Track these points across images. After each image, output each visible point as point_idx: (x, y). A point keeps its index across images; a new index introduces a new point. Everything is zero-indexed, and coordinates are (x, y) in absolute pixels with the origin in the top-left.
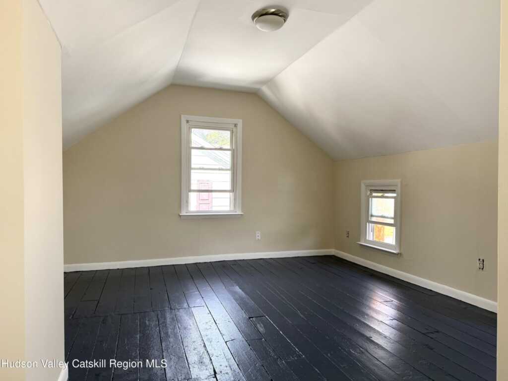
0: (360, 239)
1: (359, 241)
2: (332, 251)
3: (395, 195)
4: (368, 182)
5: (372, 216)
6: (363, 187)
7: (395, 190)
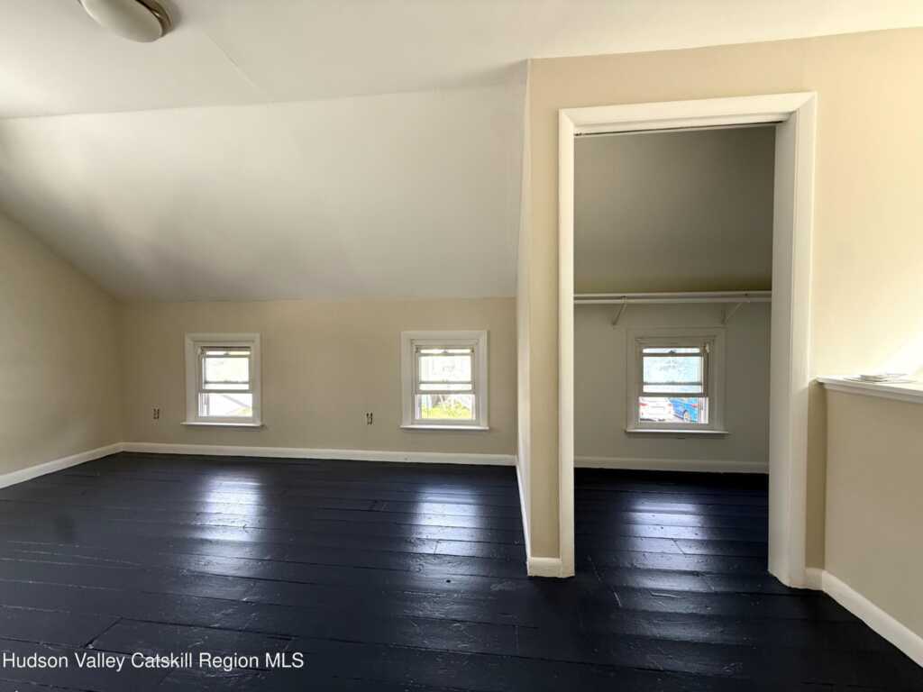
0: (185, 417)
1: (185, 420)
2: (121, 446)
3: (248, 353)
4: (200, 335)
5: (206, 382)
6: (188, 342)
7: (249, 347)
